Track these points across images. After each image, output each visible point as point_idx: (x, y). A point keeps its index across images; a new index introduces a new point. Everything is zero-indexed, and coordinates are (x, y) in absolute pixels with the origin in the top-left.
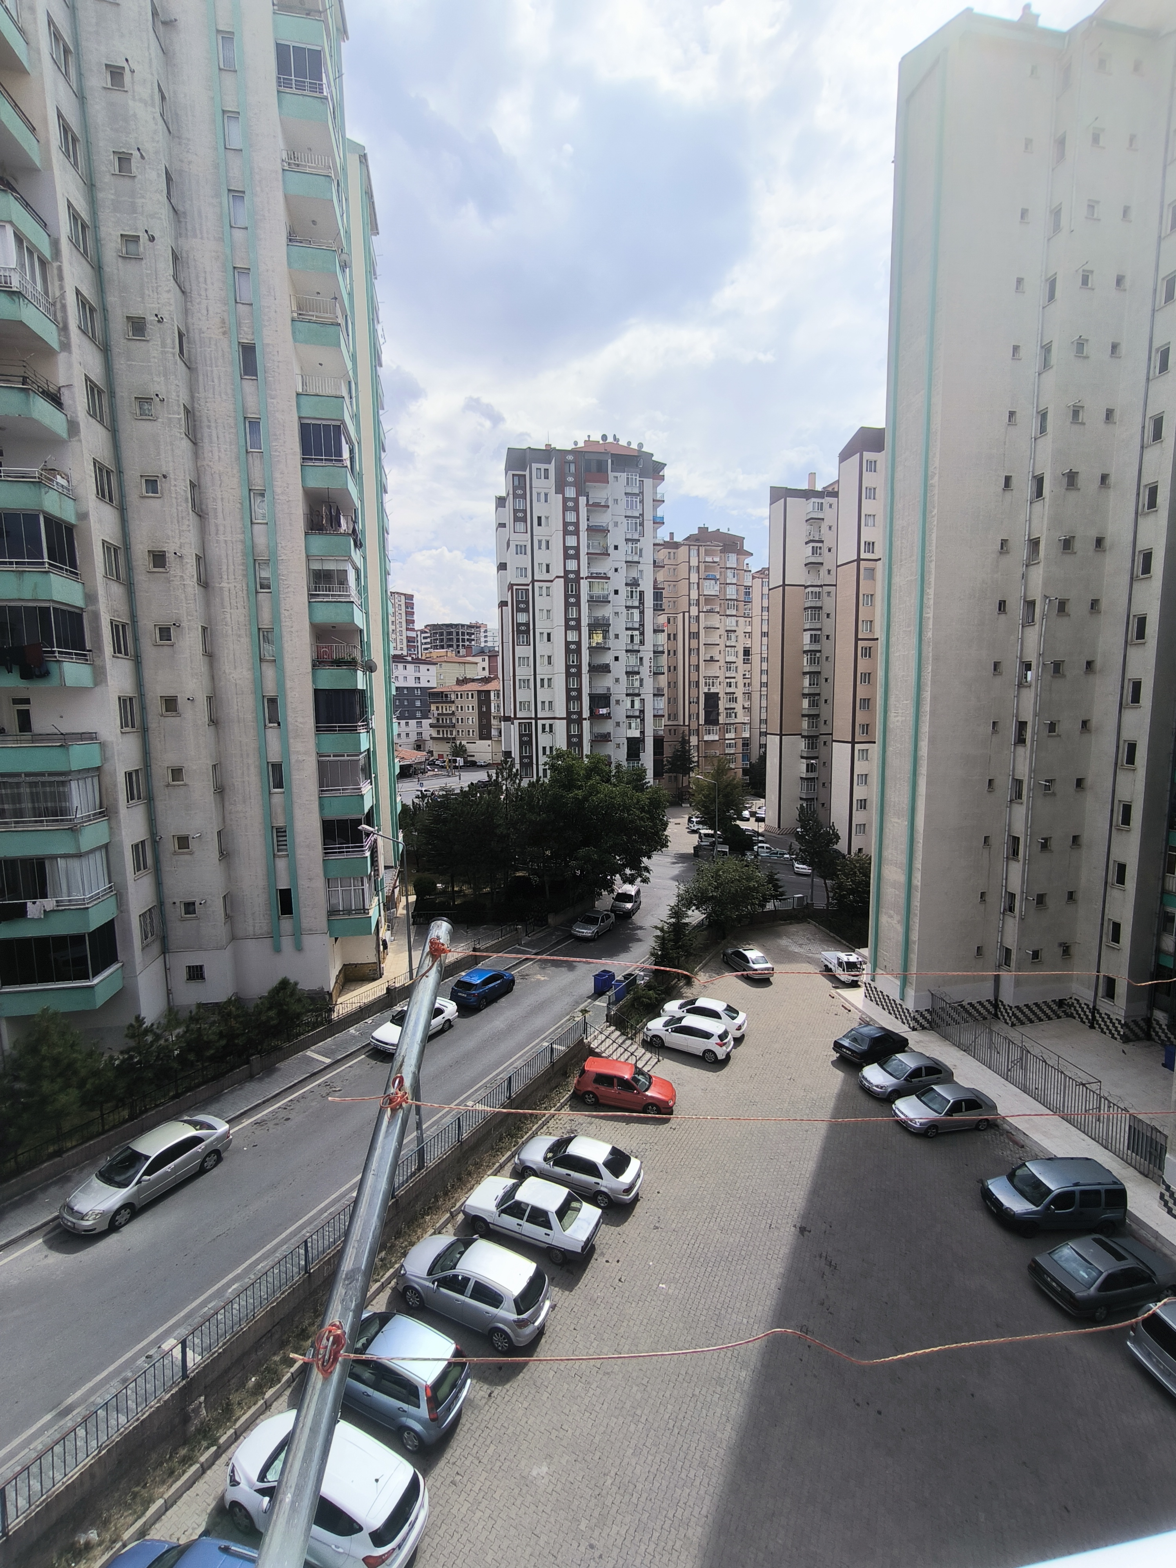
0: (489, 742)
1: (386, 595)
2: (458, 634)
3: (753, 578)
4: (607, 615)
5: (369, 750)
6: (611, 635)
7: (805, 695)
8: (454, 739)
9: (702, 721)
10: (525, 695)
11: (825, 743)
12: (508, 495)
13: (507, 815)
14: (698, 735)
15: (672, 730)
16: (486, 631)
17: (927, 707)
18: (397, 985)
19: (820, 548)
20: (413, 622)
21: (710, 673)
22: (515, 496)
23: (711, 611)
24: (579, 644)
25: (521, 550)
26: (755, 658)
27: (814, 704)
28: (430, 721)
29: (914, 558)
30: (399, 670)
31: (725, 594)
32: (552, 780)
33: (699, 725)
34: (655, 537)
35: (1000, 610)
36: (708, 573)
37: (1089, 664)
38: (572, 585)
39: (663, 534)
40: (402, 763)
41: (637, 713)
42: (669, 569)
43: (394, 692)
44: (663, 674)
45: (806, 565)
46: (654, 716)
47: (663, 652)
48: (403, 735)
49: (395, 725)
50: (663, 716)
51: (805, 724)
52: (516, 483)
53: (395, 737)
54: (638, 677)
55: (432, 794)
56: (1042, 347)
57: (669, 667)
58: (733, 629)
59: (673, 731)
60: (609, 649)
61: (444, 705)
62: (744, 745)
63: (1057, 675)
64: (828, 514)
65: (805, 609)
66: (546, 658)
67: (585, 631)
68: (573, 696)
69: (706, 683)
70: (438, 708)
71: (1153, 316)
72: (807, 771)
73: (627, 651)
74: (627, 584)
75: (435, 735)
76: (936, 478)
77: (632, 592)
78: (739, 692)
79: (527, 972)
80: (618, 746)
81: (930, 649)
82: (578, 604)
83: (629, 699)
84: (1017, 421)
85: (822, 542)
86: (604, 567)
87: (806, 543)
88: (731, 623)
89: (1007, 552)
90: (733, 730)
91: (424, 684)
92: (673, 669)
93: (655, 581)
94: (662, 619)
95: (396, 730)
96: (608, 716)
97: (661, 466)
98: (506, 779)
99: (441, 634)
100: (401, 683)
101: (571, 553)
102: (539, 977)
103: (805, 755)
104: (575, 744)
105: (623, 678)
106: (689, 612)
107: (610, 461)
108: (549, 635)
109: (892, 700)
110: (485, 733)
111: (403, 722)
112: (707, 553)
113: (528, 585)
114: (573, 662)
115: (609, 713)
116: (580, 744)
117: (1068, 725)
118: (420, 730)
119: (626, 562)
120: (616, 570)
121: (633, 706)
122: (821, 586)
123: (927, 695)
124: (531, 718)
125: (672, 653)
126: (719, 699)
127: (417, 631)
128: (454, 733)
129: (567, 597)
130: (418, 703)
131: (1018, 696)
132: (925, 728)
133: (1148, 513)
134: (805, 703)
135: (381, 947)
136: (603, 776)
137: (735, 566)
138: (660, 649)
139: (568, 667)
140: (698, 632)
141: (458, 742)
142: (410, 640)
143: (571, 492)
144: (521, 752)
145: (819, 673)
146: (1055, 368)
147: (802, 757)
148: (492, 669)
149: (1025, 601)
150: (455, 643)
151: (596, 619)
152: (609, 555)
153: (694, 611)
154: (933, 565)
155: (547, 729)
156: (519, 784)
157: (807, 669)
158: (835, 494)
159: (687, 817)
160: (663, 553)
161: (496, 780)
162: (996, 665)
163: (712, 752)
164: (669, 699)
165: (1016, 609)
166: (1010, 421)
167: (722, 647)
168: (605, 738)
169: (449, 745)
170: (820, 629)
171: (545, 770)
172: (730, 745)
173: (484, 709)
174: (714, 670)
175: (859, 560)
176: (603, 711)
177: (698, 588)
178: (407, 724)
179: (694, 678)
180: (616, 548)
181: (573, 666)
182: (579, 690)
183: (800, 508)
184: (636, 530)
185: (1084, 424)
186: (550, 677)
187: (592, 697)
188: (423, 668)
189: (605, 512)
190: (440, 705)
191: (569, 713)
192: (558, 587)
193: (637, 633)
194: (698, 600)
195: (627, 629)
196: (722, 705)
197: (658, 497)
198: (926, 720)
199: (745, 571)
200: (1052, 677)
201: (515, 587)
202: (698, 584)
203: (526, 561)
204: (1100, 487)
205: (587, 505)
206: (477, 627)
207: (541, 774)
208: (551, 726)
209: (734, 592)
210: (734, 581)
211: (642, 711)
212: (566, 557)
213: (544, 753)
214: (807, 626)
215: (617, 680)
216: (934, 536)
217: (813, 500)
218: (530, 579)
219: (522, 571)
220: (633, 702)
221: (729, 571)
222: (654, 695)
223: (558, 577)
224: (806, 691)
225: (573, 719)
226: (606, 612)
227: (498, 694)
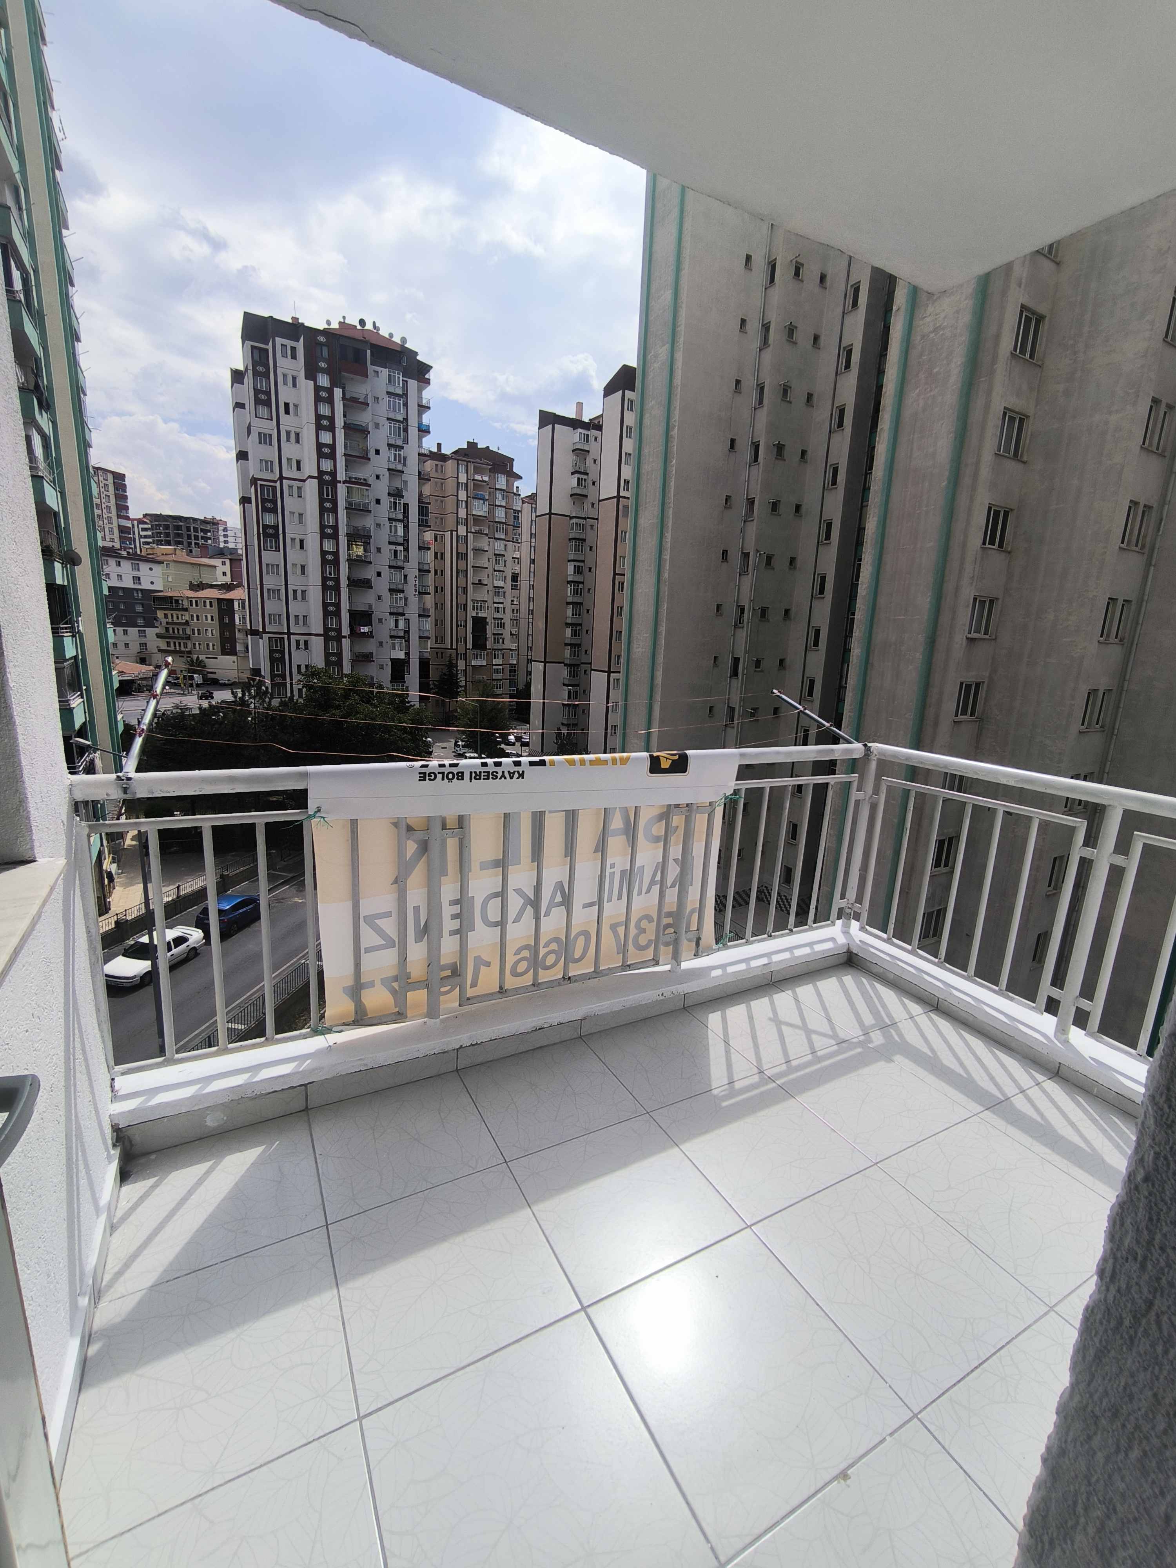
0: (234, 658)
1: (88, 472)
2: (188, 529)
3: (523, 502)
4: (368, 526)
5: (75, 658)
6: (373, 548)
7: (568, 625)
8: (190, 652)
9: (469, 646)
10: (273, 607)
11: (585, 671)
12: (246, 369)
13: (255, 735)
14: (466, 660)
15: (439, 653)
16: (225, 530)
17: (662, 641)
18: (129, 918)
19: (585, 480)
20: (127, 508)
21: (479, 597)
22: (256, 373)
23: (479, 532)
24: (336, 554)
25: (264, 438)
26: (524, 584)
27: (575, 633)
28: (157, 630)
29: (656, 503)
30: (111, 567)
31: (494, 517)
32: (309, 699)
33: (466, 649)
34: (420, 446)
35: (723, 558)
36: (477, 491)
37: (787, 611)
38: (327, 489)
39: (429, 444)
40: (121, 678)
41: (402, 634)
42: (436, 483)
43: (106, 592)
44: (429, 594)
45: (571, 495)
46: (420, 637)
47: (429, 572)
48: (121, 646)
49: (110, 632)
50: (429, 638)
51: (567, 652)
52: (257, 357)
53: (111, 647)
54: (402, 595)
55: (163, 714)
56: (763, 325)
57: (436, 588)
58: (502, 553)
59: (439, 655)
60: (371, 563)
61: (174, 613)
62: (511, 671)
63: (763, 619)
64: (593, 447)
65: (570, 539)
66: (299, 567)
67: (343, 541)
68: (330, 611)
69: (474, 606)
70: (166, 616)
71: (843, 317)
72: (569, 698)
73: (390, 567)
74: (389, 494)
75: (164, 647)
76: (676, 430)
77: (395, 503)
78: (507, 618)
79: (283, 896)
80: (381, 667)
81: (666, 588)
82: (334, 510)
83: (393, 618)
84: (742, 389)
85: (587, 474)
86: (364, 472)
87: (573, 473)
88: (499, 546)
89: (730, 507)
90: (500, 656)
91: (145, 585)
92: (440, 589)
93: (421, 494)
94: (429, 536)
95: (111, 638)
96: (370, 635)
97: (426, 368)
98: (254, 698)
99: (167, 527)
100: (114, 583)
101: (325, 452)
102: (296, 900)
103: (567, 682)
104: (334, 663)
105: (386, 595)
106: (457, 531)
107: (369, 352)
108: (302, 541)
109: (635, 632)
110: (228, 646)
111: (120, 630)
112: (477, 470)
113: (275, 482)
114: (330, 574)
115: (371, 632)
116: (339, 663)
117: (769, 663)
118: (143, 640)
119: (389, 469)
120: (378, 477)
121: (396, 626)
122: (585, 518)
123: (663, 629)
124: (283, 633)
125: (439, 572)
126: (487, 623)
127: (133, 520)
128: (190, 646)
129: (322, 501)
130: (139, 609)
131: (734, 635)
132: (660, 659)
133: (831, 489)
134: (568, 632)
135: (106, 881)
136: (363, 697)
137: (504, 488)
138: (426, 567)
139: (324, 579)
140: (467, 553)
141: (195, 657)
142: (123, 530)
143: (324, 381)
144: (272, 670)
145: (582, 604)
146: (771, 346)
147: (564, 685)
148: (235, 574)
149: (742, 553)
150: (185, 540)
151: (356, 529)
152: (369, 459)
153: (462, 530)
154: (671, 511)
155: (302, 645)
156: (270, 703)
157: (570, 600)
158: (599, 428)
159: (454, 741)
160: (429, 465)
161: (242, 698)
162: (719, 607)
163: (478, 677)
164: (436, 621)
165: (735, 557)
166: (736, 388)
167: (490, 570)
168: (367, 658)
169: (184, 659)
170: (583, 561)
171: (300, 690)
172: (497, 671)
173: (227, 620)
174: (483, 594)
175: (618, 497)
176: (364, 629)
177: (467, 507)
178: (125, 632)
179: (462, 601)
180: (377, 452)
181: (331, 579)
182: (338, 605)
183: (568, 437)
184: (399, 436)
185: (791, 402)
186: (304, 589)
187: (353, 614)
188: (144, 567)
189: (364, 410)
190: (169, 613)
191: (326, 629)
192: (311, 489)
193: (401, 548)
194: (467, 519)
195: (390, 543)
196: (490, 630)
197: (424, 402)
198: (661, 651)
199: (515, 494)
200: (760, 620)
201: (259, 482)
202: (467, 502)
203: (271, 453)
204: (800, 461)
205: (344, 398)
206: (214, 523)
207: (296, 693)
208: (306, 642)
209: (503, 515)
210: (504, 504)
211: (407, 632)
212: (320, 455)
213: (299, 672)
214: (571, 557)
215: (380, 597)
216: (672, 484)
217: (580, 430)
218: (278, 476)
219: (267, 465)
220: (397, 621)
221: (498, 492)
222: (420, 616)
223: (310, 477)
224: (569, 621)
225: (331, 636)
226: (368, 522)
227: (243, 604)
